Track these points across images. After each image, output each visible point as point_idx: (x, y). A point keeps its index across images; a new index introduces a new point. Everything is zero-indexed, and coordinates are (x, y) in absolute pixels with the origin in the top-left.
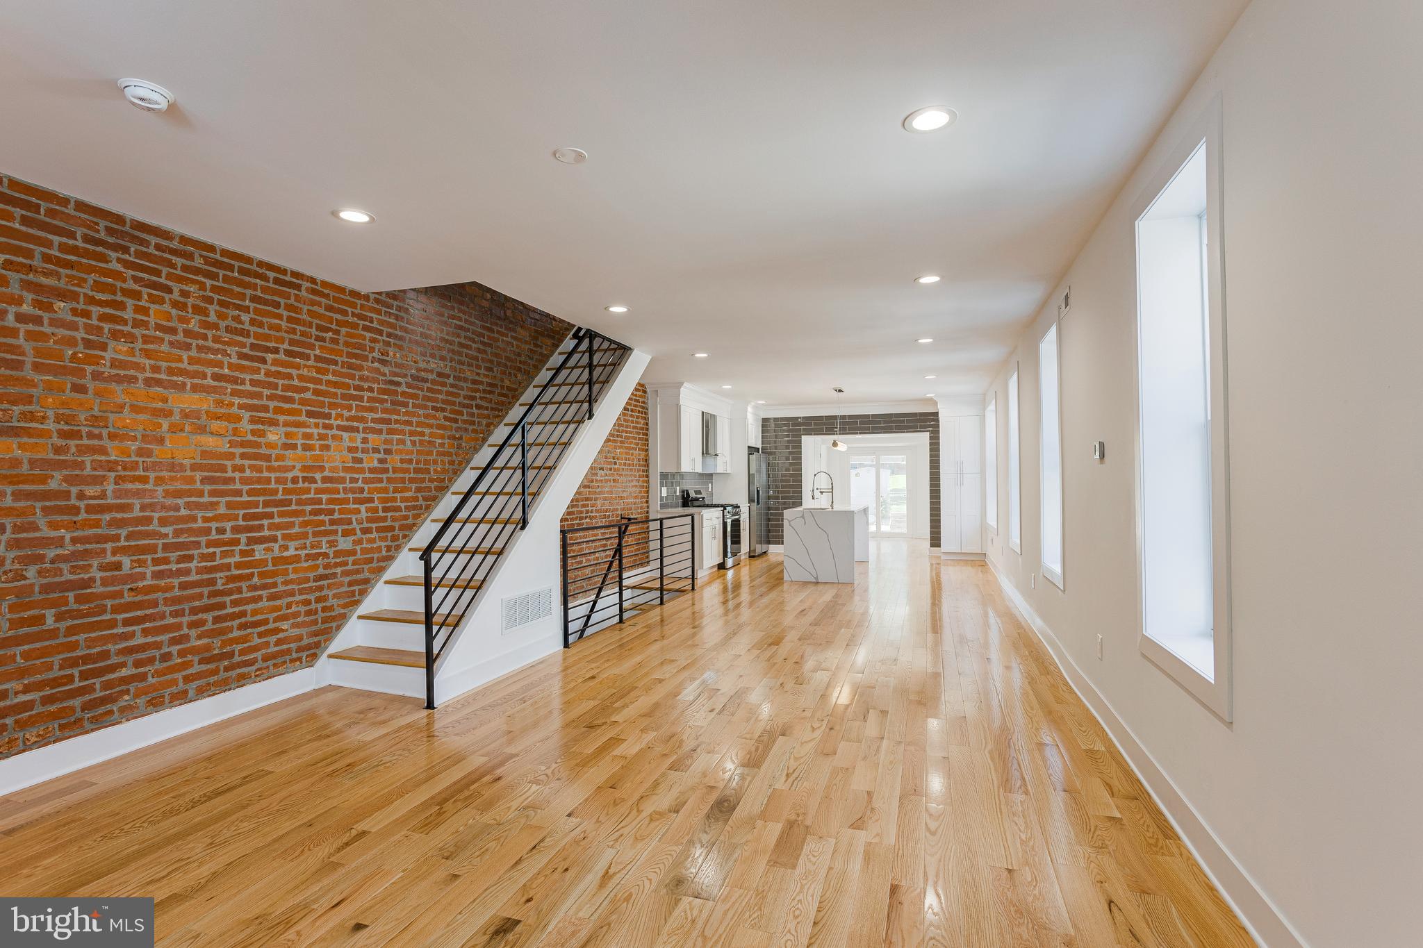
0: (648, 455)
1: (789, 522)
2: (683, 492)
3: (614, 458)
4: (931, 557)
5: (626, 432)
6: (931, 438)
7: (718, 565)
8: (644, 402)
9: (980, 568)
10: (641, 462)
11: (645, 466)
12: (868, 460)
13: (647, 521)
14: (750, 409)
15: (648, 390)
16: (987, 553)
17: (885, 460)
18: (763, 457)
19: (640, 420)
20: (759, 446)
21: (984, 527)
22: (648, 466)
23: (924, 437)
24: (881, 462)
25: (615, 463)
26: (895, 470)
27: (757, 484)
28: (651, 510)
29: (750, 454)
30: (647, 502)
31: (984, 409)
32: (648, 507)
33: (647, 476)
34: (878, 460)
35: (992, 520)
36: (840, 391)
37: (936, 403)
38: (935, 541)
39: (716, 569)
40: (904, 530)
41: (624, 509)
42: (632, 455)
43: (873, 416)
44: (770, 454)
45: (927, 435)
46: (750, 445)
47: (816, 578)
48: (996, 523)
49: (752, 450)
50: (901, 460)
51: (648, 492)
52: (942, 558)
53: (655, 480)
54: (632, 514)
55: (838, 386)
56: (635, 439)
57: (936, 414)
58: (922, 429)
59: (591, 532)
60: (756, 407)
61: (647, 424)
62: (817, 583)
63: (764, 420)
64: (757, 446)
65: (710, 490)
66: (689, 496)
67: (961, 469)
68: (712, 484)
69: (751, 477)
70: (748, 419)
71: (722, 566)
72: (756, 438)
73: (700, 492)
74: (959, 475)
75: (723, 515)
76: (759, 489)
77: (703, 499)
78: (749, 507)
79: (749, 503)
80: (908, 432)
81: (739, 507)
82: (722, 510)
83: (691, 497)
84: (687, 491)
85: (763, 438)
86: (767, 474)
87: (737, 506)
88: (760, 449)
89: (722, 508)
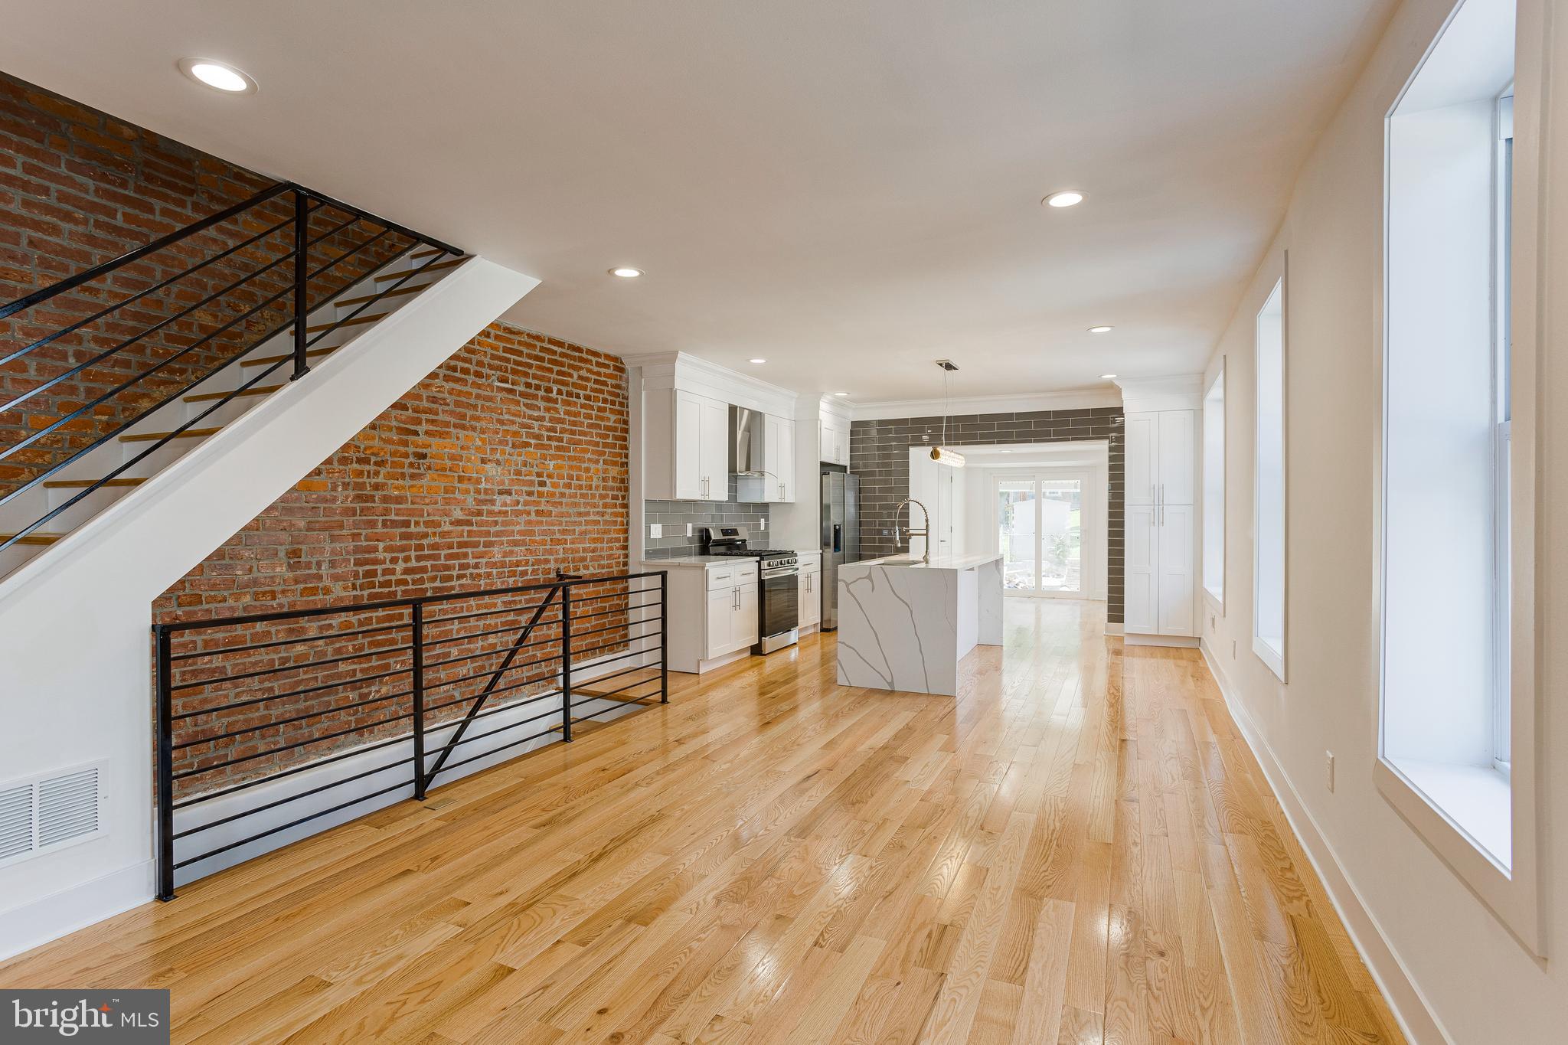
0: (627, 472)
1: (847, 585)
2: (701, 531)
3: (539, 475)
4: (1108, 638)
5: (573, 433)
6: (1111, 449)
7: (752, 647)
8: (618, 386)
9: (1192, 663)
10: (610, 484)
11: (620, 489)
12: (1026, 486)
13: (625, 577)
14: (824, 406)
15: (627, 367)
16: (1203, 637)
17: (1050, 486)
18: (850, 480)
19: (607, 414)
20: (845, 461)
21: (1198, 594)
22: (627, 489)
23: (1100, 449)
24: (1043, 490)
25: (542, 484)
26: (1064, 502)
27: (835, 518)
28: (631, 560)
29: (823, 474)
30: (625, 548)
31: (1201, 399)
32: (626, 556)
33: (625, 506)
34: (1039, 487)
35: (1213, 586)
36: (949, 367)
37: (1118, 392)
38: (1116, 613)
40: (1075, 587)
41: (564, 560)
42: (587, 470)
43: (1019, 415)
44: (861, 474)
45: (1104, 445)
46: (825, 460)
47: (891, 684)
48: (1221, 590)
49: (826, 467)
50: (1072, 486)
51: (626, 531)
52: (1126, 642)
53: (639, 511)
54: (586, 567)
55: (944, 357)
56: (597, 444)
57: (1119, 411)
58: (1099, 435)
59: (472, 602)
60: (837, 403)
61: (626, 422)
62: (891, 693)
63: (854, 424)
64: (841, 463)
65: (763, 528)
66: (710, 538)
67: (1161, 499)
68: (767, 520)
69: (824, 509)
70: (821, 421)
71: (757, 650)
72: (838, 449)
73: (735, 532)
74: (1156, 508)
75: (760, 570)
76: (837, 527)
77: (744, 541)
78: (822, 554)
79: (821, 548)
80: (1073, 439)
81: (796, 555)
82: (757, 561)
83: (714, 540)
84: (707, 531)
85: (852, 450)
86: (856, 505)
87: (793, 554)
88: (845, 467)
89: (758, 558)
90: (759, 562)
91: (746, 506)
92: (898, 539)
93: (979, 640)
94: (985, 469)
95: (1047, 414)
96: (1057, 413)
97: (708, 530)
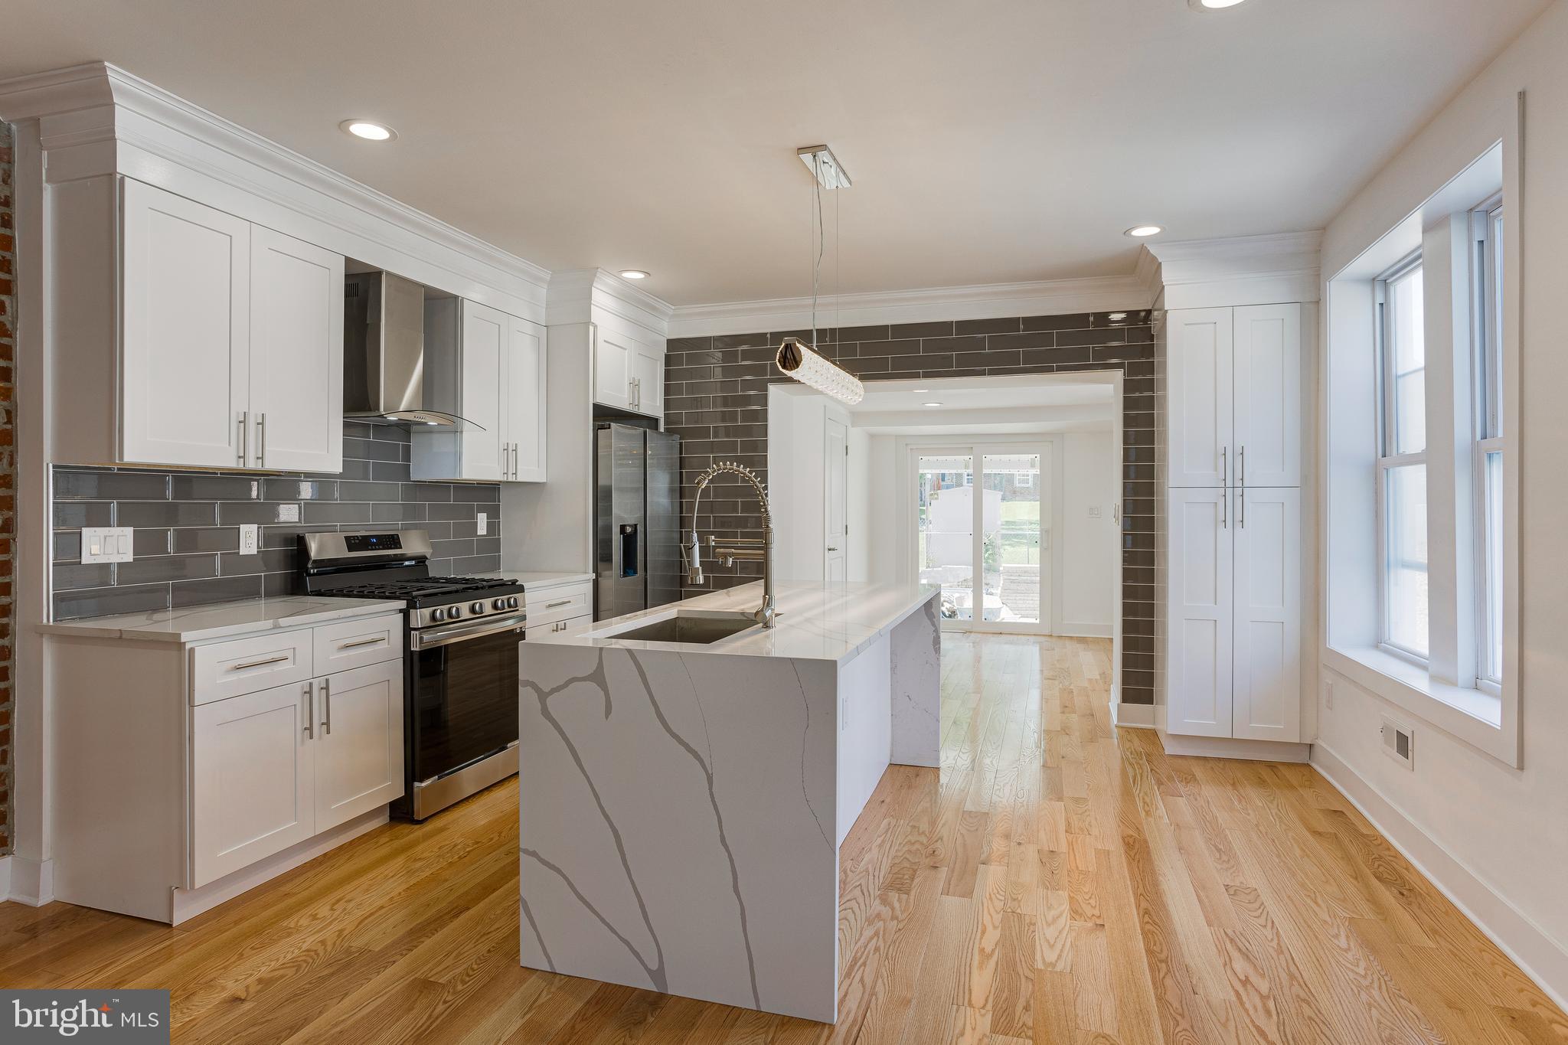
1: (543, 696)
2: (285, 541)
4: (1125, 732)
6: (1128, 386)
7: (394, 806)
12: (956, 464)
14: (602, 295)
17: (996, 464)
18: (657, 446)
20: (652, 404)
21: (1310, 658)
23: (1102, 386)
24: (985, 471)
26: (1010, 491)
27: (624, 511)
29: (600, 429)
31: (1318, 281)
34: (978, 466)
38: (1139, 688)
39: (383, 820)
43: (963, 325)
44: (683, 433)
46: (606, 404)
49: (604, 416)
50: (1026, 463)
53: (39, 496)
58: (1099, 362)
60: (632, 298)
63: (672, 344)
64: (644, 410)
67: (1238, 475)
69: (602, 498)
70: (595, 327)
71: (401, 812)
72: (635, 385)
74: (1229, 491)
75: (407, 630)
76: (629, 530)
77: (421, 560)
78: (596, 583)
79: (596, 570)
80: (1060, 369)
81: (521, 589)
82: (401, 611)
85: (668, 390)
86: (671, 490)
87: (516, 587)
88: (656, 420)
89: (402, 604)
90: (406, 614)
92: (697, 564)
93: (892, 756)
94: (898, 437)
95: (1011, 323)
96: (1031, 322)
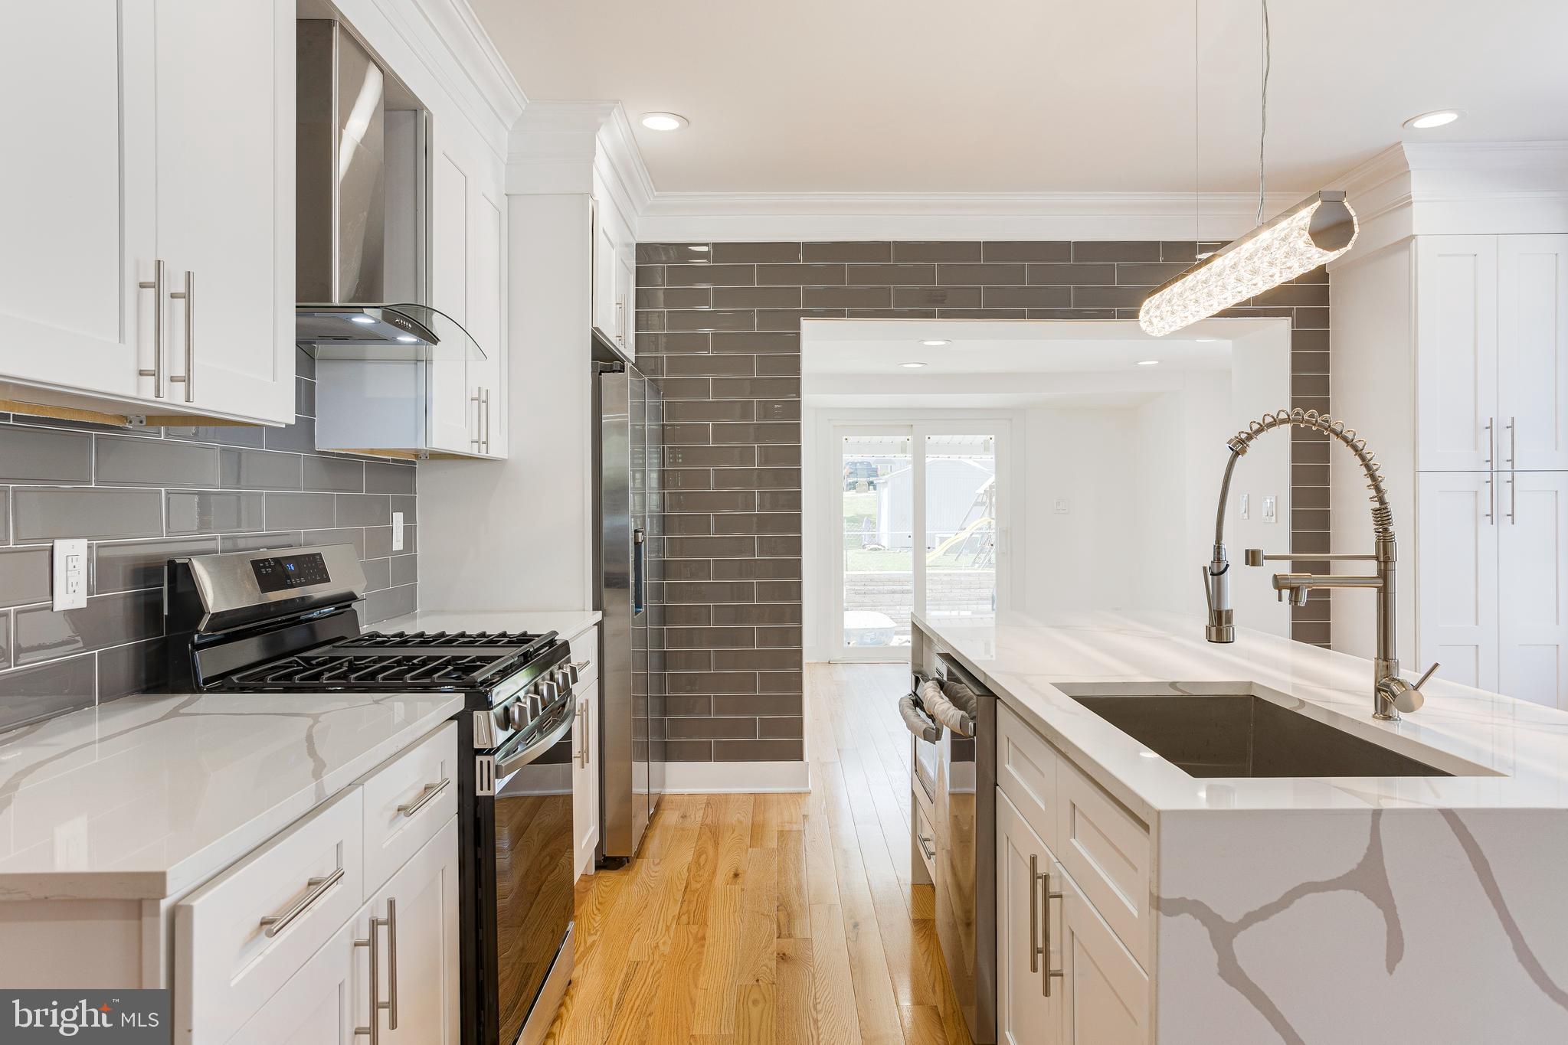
65: (398, 544)
66: (200, 609)
68: (410, 518)
73: (313, 568)
83: (216, 615)
84: (180, 574)
91: (343, 464)
97: (187, 569)
